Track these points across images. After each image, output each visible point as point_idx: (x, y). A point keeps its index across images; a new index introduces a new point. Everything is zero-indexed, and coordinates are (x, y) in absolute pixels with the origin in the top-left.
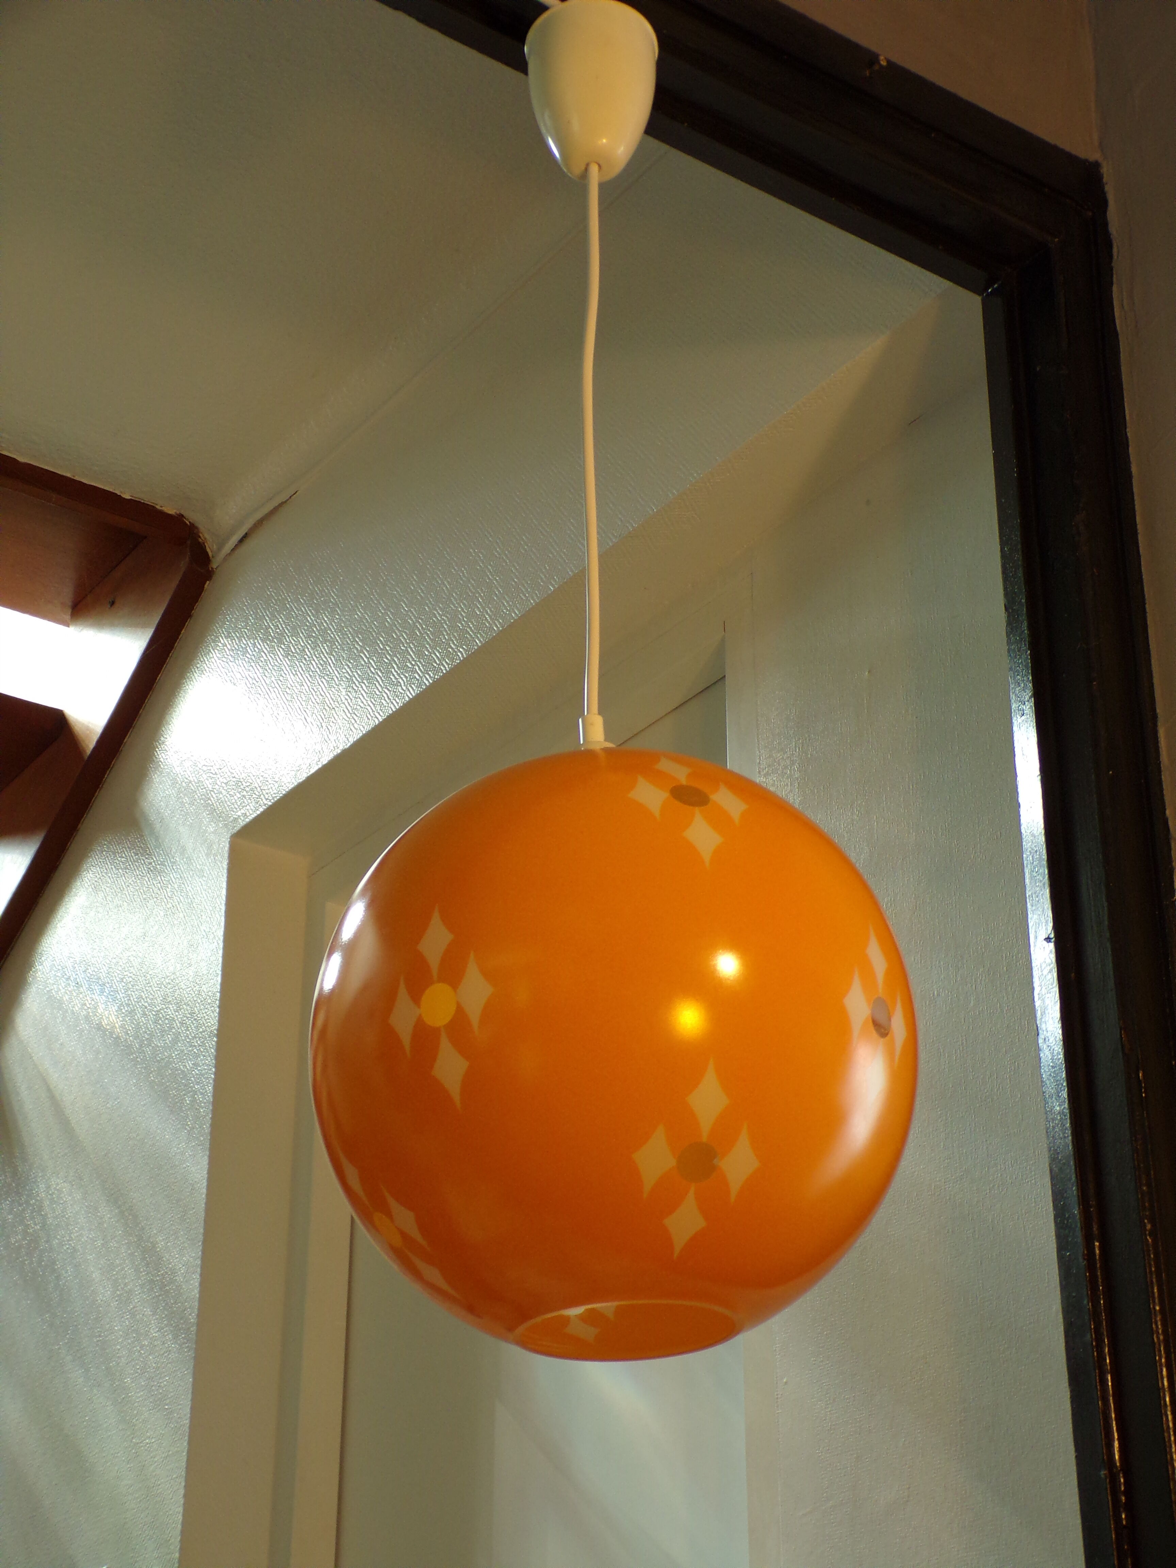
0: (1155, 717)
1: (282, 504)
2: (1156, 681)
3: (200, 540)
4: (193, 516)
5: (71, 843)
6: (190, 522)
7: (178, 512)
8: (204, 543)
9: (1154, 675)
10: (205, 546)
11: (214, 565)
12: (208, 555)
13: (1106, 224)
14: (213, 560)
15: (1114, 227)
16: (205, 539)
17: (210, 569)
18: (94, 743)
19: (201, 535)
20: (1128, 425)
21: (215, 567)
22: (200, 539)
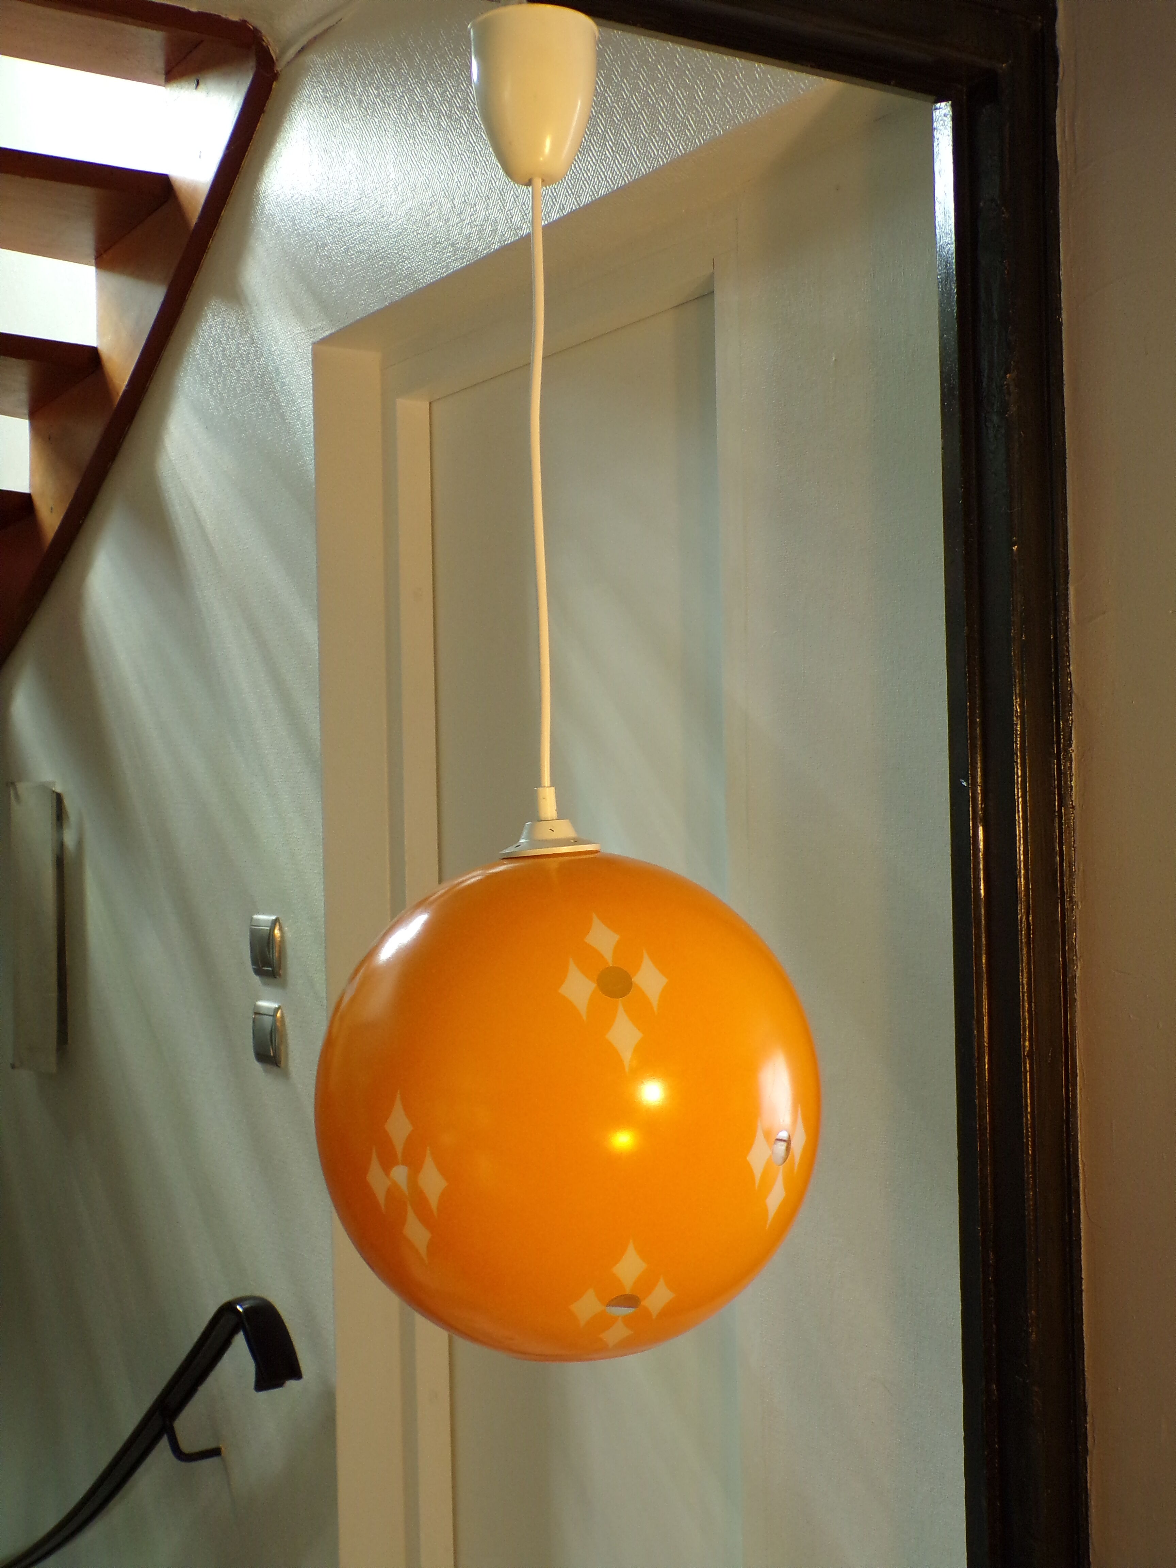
0: (1067, 574)
1: (330, 28)
2: (1070, 537)
3: (264, 44)
4: (255, 22)
5: (189, 295)
6: (253, 27)
7: (241, 19)
8: (268, 46)
9: (1069, 532)
10: (269, 49)
11: (278, 68)
12: (273, 58)
13: (1053, 36)
14: (277, 64)
15: (1061, 43)
16: (268, 42)
17: (275, 72)
18: (200, 209)
19: (264, 38)
20: (1062, 267)
21: (279, 69)
22: (263, 42)
